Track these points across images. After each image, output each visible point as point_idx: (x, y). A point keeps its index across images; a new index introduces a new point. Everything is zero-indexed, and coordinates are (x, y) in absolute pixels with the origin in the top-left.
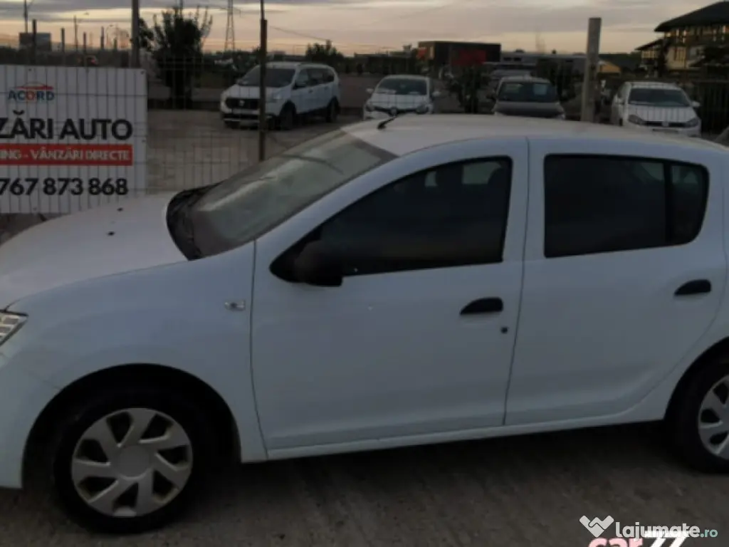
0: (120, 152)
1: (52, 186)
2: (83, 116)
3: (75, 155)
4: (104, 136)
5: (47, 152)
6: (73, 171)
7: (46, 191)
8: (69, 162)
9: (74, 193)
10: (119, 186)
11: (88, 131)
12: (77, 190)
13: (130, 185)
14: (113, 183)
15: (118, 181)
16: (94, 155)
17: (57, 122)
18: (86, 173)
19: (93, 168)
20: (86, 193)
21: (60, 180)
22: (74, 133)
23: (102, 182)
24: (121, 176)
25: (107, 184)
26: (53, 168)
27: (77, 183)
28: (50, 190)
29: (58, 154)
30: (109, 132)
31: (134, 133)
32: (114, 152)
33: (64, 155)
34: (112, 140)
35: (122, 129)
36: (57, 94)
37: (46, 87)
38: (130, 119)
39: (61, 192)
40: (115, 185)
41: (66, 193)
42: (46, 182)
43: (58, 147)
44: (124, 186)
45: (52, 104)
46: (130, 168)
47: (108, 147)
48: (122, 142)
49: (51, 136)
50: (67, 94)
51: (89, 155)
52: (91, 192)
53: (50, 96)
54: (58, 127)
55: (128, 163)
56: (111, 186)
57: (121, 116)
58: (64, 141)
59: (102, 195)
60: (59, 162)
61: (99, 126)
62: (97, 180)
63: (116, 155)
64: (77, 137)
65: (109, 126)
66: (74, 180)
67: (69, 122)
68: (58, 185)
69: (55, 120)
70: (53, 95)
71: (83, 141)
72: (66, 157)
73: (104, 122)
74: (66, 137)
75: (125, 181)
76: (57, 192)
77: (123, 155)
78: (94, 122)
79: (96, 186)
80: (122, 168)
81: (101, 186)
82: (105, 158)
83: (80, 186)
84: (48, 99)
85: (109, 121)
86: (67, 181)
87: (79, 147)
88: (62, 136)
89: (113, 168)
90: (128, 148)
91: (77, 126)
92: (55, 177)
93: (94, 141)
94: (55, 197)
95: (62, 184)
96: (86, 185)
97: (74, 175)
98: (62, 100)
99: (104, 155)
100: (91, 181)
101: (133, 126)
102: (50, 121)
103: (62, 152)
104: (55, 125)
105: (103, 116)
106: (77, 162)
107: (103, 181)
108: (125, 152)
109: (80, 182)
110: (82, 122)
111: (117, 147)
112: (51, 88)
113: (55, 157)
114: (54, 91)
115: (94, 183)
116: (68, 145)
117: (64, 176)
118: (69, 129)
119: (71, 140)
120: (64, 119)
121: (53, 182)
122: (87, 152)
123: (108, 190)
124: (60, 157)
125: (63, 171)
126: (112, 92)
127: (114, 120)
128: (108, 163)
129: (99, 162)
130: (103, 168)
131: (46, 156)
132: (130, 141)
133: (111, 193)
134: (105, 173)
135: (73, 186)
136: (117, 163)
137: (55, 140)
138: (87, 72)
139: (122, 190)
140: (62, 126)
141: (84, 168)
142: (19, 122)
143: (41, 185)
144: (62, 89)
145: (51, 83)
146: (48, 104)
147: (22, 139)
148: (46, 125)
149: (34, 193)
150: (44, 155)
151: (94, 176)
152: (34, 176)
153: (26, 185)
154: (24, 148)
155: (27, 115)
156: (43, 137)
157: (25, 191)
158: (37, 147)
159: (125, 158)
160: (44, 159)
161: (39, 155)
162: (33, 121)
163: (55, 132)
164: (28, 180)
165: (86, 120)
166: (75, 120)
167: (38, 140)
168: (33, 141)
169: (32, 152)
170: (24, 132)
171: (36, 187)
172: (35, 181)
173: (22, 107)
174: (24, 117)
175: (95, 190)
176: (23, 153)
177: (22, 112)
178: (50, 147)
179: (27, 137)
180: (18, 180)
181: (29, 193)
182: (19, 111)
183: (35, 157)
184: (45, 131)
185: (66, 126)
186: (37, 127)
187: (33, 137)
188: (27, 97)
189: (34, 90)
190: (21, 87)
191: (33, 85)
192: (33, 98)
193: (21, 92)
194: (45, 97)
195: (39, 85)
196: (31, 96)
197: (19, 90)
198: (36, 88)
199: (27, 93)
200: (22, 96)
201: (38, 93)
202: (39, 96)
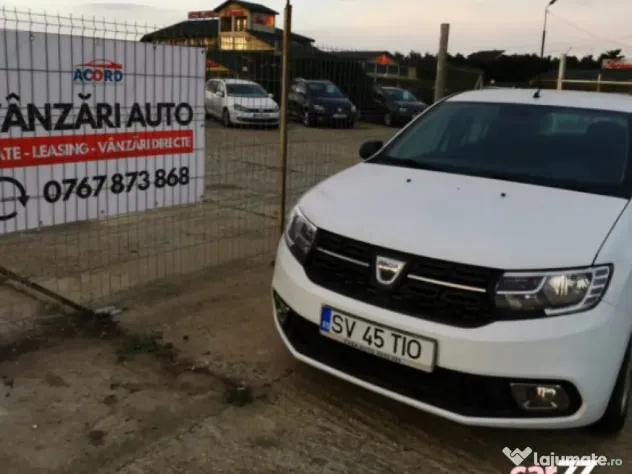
0: (183, 139)
1: (120, 182)
2: (149, 100)
3: (142, 145)
4: (169, 123)
5: (115, 144)
6: (141, 164)
7: (114, 190)
8: (137, 153)
9: (141, 187)
10: (183, 175)
11: (153, 118)
12: (143, 184)
13: (192, 174)
14: (177, 173)
15: (182, 169)
16: (160, 143)
17: (125, 107)
18: (151, 164)
19: (160, 158)
20: (152, 186)
21: (128, 175)
22: (140, 119)
23: (168, 172)
24: (185, 165)
25: (172, 174)
26: (122, 162)
27: (144, 176)
28: (117, 187)
29: (126, 145)
30: (173, 118)
31: (194, 118)
32: (178, 139)
33: (131, 146)
34: (176, 126)
35: (184, 114)
36: (126, 74)
37: (114, 65)
38: (191, 103)
39: (129, 189)
40: (178, 175)
41: (134, 188)
42: (114, 178)
43: (126, 136)
44: (186, 176)
45: (120, 88)
46: (192, 155)
47: (173, 134)
48: (184, 128)
49: (118, 125)
50: (145, 75)
51: (156, 144)
52: (157, 185)
53: (118, 76)
54: (125, 114)
55: (189, 150)
56: (176, 177)
57: (184, 100)
58: (131, 130)
59: (167, 187)
60: (127, 155)
61: (164, 110)
62: (163, 171)
63: (179, 142)
64: (144, 125)
65: (173, 110)
66: (141, 174)
67: (136, 108)
68: (126, 181)
69: (122, 105)
70: (121, 75)
71: (150, 129)
72: (133, 149)
73: (169, 106)
74: (133, 125)
75: (187, 169)
76: (125, 189)
77: (185, 141)
78: (160, 106)
79: (162, 178)
80: (185, 156)
81: (166, 177)
82: (170, 146)
83: (146, 180)
84: (117, 80)
85: (172, 105)
86: (134, 175)
87: (146, 135)
88: (129, 125)
89: (177, 157)
90: (189, 133)
91: (143, 111)
92: (122, 172)
93: (159, 128)
94: (123, 194)
95: (130, 178)
96: (152, 178)
97: (141, 167)
98: (130, 79)
99: (168, 143)
100: (157, 173)
101: (194, 110)
102: (117, 106)
103: (129, 142)
104: (122, 112)
105: (168, 100)
106: (145, 153)
108: (186, 138)
109: (148, 175)
110: (148, 106)
111: (180, 133)
112: (120, 67)
113: (122, 149)
114: (122, 71)
115: (160, 174)
116: (135, 134)
117: (132, 169)
118: (136, 115)
119: (138, 127)
120: (130, 104)
121: (121, 177)
122: (153, 141)
123: (172, 180)
124: (129, 149)
125: (131, 165)
126: (176, 73)
127: (177, 104)
128: (173, 151)
129: (164, 151)
130: (169, 158)
131: (114, 149)
132: (191, 126)
133: (175, 184)
134: (170, 163)
135: (140, 180)
136: (180, 151)
137: (122, 129)
138: (155, 48)
139: (184, 179)
140: (129, 111)
141: (151, 159)
142: (85, 108)
143: (109, 182)
144: (130, 70)
145: (120, 61)
146: (115, 85)
147: (88, 130)
148: (113, 112)
149: (102, 193)
150: (111, 147)
151: (160, 166)
152: (102, 173)
153: (93, 184)
154: (92, 141)
155: (95, 100)
156: (111, 125)
157: (93, 192)
158: (104, 138)
159: (187, 145)
160: (112, 151)
161: (107, 147)
162: (99, 106)
163: (122, 119)
164: (95, 178)
165: (152, 105)
166: (142, 104)
167: (105, 130)
168: (100, 131)
169: (99, 144)
170: (90, 120)
171: (104, 186)
172: (103, 179)
173: (88, 89)
174: (90, 103)
175: (160, 182)
176: (90, 146)
177: (89, 96)
178: (118, 138)
179: (94, 127)
180: (85, 180)
181: (96, 194)
182: (85, 94)
183: (103, 150)
184: (112, 119)
185: (133, 112)
186: (104, 114)
187: (100, 126)
188: (94, 77)
189: (102, 70)
190: (89, 65)
191: (101, 63)
192: (101, 78)
193: (88, 71)
194: (113, 77)
195: (107, 63)
196: (98, 76)
197: (86, 68)
198: (104, 66)
199: (94, 73)
200: (89, 76)
201: (106, 72)
202: (107, 76)
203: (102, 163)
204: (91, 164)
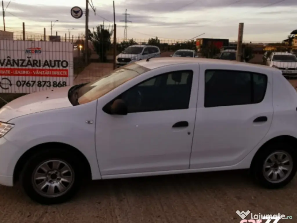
0: (64, 72)
1: (40, 84)
2: (51, 59)
3: (48, 73)
4: (58, 66)
5: (39, 71)
6: (48, 79)
7: (38, 85)
8: (46, 75)
9: (48, 86)
10: (64, 84)
11: (53, 64)
12: (49, 85)
14: (61, 83)
15: (63, 82)
16: (55, 73)
17: (42, 61)
18: (52, 79)
19: (55, 78)
20: (52, 87)
21: (43, 82)
22: (48, 65)
25: (59, 83)
26: (41, 77)
27: (49, 83)
28: (40, 85)
29: (42, 72)
30: (60, 65)
31: (69, 65)
32: (62, 72)
33: (44, 73)
34: (61, 68)
35: (64, 64)
36: (42, 51)
37: (38, 49)
38: (68, 60)
39: (43, 86)
40: (62, 84)
41: (45, 87)
42: (38, 82)
43: (42, 70)
45: (40, 55)
46: (68, 78)
47: (60, 70)
48: (65, 69)
51: (53, 73)
53: (40, 52)
54: (42, 63)
55: (67, 76)
56: (61, 84)
57: (64, 59)
58: (44, 68)
59: (57, 87)
60: (43, 75)
61: (57, 63)
62: (56, 82)
63: (62, 73)
64: (49, 66)
65: (60, 63)
66: (48, 82)
67: (46, 61)
68: (43, 84)
70: (41, 51)
71: (51, 68)
72: (45, 74)
73: (59, 61)
74: (45, 67)
75: (66, 82)
77: (65, 73)
78: (55, 61)
79: (56, 84)
80: (64, 78)
81: (57, 84)
82: (59, 74)
83: (50, 84)
84: (39, 53)
85: (60, 61)
86: (45, 82)
87: (50, 70)
88: (44, 66)
89: (61, 78)
90: (67, 71)
91: (49, 62)
92: (41, 80)
93: (55, 68)
94: (41, 88)
95: (44, 83)
96: (52, 84)
97: (48, 80)
98: (44, 53)
100: (54, 82)
101: (68, 63)
102: (40, 61)
103: (44, 72)
104: (41, 62)
105: (58, 59)
106: (49, 75)
107: (58, 82)
109: (50, 83)
110: (51, 61)
111: (63, 70)
112: (40, 49)
113: (41, 73)
114: (41, 50)
116: (46, 69)
117: (44, 80)
118: (46, 64)
119: (47, 67)
120: (44, 60)
121: (41, 82)
123: (60, 85)
124: (43, 74)
125: (44, 79)
126: (61, 50)
127: (62, 61)
128: (60, 76)
129: (56, 76)
130: (58, 78)
132: (67, 68)
133: (61, 87)
134: (58, 80)
135: (47, 84)
136: (63, 76)
137: (41, 68)
138: (52, 43)
141: (51, 78)
142: (29, 61)
143: (37, 83)
144: (44, 49)
145: (40, 47)
146: (39, 54)
147: (30, 67)
148: (38, 62)
149: (34, 86)
150: (37, 73)
151: (55, 80)
152: (34, 80)
153: (31, 83)
154: (31, 70)
155: (32, 59)
156: (37, 66)
157: (31, 86)
158: (35, 70)
159: (65, 74)
160: (38, 74)
161: (36, 72)
162: (34, 61)
163: (41, 65)
164: (32, 81)
165: (52, 61)
166: (48, 60)
167: (36, 67)
168: (34, 68)
169: (34, 72)
170: (31, 65)
171: (35, 84)
172: (34, 82)
173: (30, 55)
174: (31, 59)
175: (55, 85)
176: (31, 72)
177: (30, 57)
178: (40, 70)
179: (32, 66)
180: (29, 82)
181: (32, 86)
182: (29, 57)
183: (34, 73)
184: (38, 64)
185: (45, 63)
186: (35, 63)
187: (34, 66)
188: (32, 52)
189: (34, 50)
190: (30, 48)
191: (34, 48)
192: (34, 52)
193: (30, 50)
194: (38, 52)
195: (36, 48)
196: (33, 52)
197: (29, 49)
198: (35, 49)
199: (32, 51)
200: (30, 52)
201: (35, 51)
202: (36, 52)
203: (34, 77)
204: (31, 77)
